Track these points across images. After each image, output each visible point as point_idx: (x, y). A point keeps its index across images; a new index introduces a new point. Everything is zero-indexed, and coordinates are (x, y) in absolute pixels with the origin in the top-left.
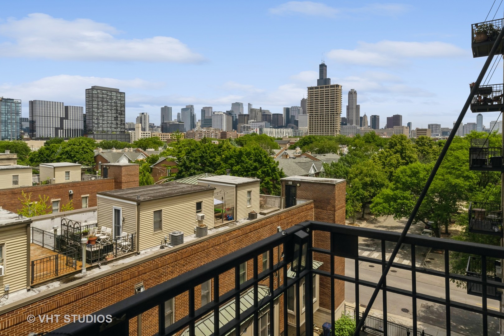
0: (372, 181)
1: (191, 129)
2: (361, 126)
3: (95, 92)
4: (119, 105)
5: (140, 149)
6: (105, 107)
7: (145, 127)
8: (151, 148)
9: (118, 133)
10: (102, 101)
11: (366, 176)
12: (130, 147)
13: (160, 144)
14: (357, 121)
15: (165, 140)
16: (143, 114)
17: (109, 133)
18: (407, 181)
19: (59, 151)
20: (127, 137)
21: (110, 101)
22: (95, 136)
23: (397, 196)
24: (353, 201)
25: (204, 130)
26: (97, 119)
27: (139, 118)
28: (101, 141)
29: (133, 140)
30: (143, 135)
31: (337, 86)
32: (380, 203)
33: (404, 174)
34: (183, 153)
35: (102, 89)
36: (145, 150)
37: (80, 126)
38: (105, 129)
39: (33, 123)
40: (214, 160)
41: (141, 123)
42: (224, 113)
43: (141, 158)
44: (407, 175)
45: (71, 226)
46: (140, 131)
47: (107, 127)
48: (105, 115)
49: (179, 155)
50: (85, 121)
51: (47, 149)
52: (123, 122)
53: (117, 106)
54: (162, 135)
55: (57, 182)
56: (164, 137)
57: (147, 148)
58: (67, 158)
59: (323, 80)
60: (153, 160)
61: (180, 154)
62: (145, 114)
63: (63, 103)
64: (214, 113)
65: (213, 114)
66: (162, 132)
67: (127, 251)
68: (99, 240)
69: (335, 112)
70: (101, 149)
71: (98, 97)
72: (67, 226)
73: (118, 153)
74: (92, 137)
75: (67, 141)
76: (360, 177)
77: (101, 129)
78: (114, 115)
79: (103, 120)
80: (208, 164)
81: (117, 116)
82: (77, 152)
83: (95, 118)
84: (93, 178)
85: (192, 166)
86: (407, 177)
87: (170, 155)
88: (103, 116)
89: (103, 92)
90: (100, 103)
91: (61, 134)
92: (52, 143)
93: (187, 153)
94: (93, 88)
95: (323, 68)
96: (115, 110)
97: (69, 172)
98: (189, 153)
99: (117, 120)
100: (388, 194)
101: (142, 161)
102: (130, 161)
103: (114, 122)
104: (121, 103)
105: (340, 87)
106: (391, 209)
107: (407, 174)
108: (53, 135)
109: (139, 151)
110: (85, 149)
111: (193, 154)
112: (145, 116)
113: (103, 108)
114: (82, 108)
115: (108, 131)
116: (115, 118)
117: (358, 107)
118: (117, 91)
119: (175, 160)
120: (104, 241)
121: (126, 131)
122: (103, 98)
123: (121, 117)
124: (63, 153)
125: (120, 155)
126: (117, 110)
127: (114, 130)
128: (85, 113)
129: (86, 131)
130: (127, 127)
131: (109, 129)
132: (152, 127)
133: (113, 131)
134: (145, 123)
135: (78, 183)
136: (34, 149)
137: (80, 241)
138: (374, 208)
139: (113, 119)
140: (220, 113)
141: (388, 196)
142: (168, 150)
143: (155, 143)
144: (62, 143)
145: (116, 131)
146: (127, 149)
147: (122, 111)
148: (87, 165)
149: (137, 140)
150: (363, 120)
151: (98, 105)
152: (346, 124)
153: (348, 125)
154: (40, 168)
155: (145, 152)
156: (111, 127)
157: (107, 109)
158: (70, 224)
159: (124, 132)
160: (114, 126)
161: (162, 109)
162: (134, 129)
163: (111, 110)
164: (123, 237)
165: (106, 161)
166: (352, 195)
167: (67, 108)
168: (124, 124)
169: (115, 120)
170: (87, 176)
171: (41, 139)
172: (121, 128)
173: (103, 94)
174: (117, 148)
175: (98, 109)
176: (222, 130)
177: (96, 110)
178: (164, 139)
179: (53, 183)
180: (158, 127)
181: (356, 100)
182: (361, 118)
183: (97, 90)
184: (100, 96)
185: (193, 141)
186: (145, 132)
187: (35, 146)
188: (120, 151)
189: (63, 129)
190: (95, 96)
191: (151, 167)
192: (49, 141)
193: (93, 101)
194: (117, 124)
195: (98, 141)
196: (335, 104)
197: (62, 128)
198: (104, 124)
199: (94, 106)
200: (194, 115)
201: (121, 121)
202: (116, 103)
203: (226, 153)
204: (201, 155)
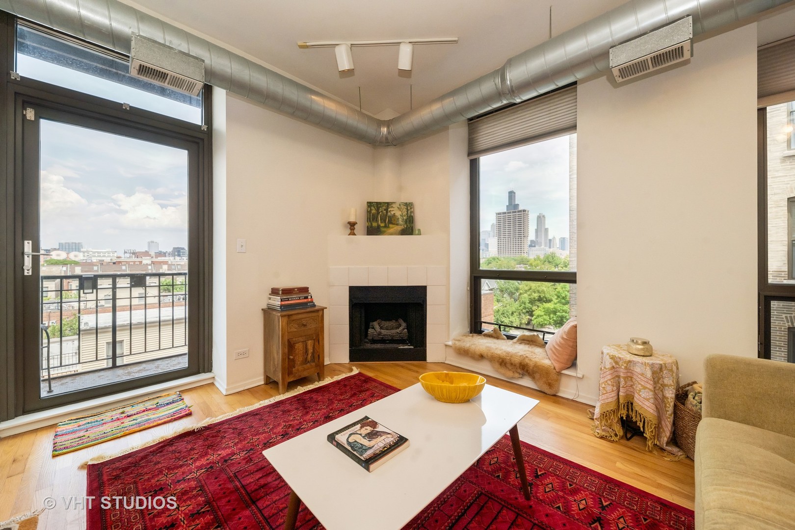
0: (540, 296)
2: (550, 247)
11: (535, 292)
14: (545, 243)
18: (566, 296)
23: (557, 310)
24: (520, 314)
31: (524, 211)
32: (541, 316)
33: (564, 289)
44: (567, 291)
59: (513, 206)
69: (522, 235)
76: (529, 293)
86: (566, 292)
95: (512, 195)
100: (549, 308)
105: (527, 212)
106: (551, 321)
107: (567, 289)
117: (546, 230)
138: (535, 320)
141: (548, 309)
150: (552, 242)
152: (535, 246)
153: (537, 247)
166: (519, 308)
181: (544, 223)
182: (550, 240)
196: (522, 229)
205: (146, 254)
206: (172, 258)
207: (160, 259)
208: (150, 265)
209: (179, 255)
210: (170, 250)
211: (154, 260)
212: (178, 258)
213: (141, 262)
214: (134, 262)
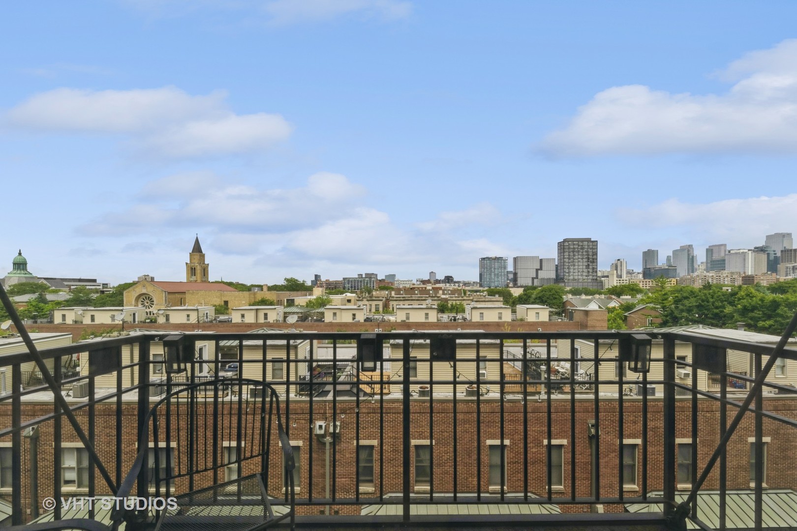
1: (689, 274)
3: (566, 244)
4: (591, 254)
5: (613, 297)
6: (576, 257)
7: (621, 274)
8: (627, 295)
9: (590, 281)
10: (573, 252)
12: (602, 294)
13: (639, 291)
15: (648, 288)
16: (619, 260)
17: (581, 281)
19: (534, 296)
20: (599, 284)
21: (582, 251)
22: (567, 284)
25: (711, 275)
26: (568, 268)
27: (614, 265)
28: (571, 288)
29: (607, 287)
30: (618, 282)
34: (670, 301)
35: (573, 240)
36: (619, 297)
37: (553, 275)
38: (576, 277)
39: (515, 274)
40: (722, 312)
41: (616, 269)
42: (749, 250)
43: (612, 305)
45: (533, 354)
46: (615, 278)
47: (578, 275)
48: (576, 264)
49: (663, 303)
50: (557, 271)
51: (525, 295)
52: (595, 270)
53: (588, 255)
54: (643, 282)
55: (528, 321)
56: (646, 284)
57: (622, 296)
58: (540, 302)
60: (628, 308)
61: (665, 302)
62: (622, 260)
63: (538, 257)
64: (729, 252)
65: (727, 253)
66: (644, 279)
67: (584, 388)
68: (559, 372)
70: (570, 295)
71: (569, 248)
72: (531, 354)
73: (587, 299)
74: (563, 285)
75: (540, 288)
77: (571, 277)
78: (586, 264)
79: (574, 269)
80: (710, 316)
81: (588, 264)
82: (548, 298)
83: (566, 267)
84: (560, 320)
85: (684, 317)
87: (650, 303)
88: (574, 265)
89: (574, 242)
90: (571, 254)
91: (536, 283)
92: (528, 290)
93: (675, 301)
94: (565, 241)
96: (586, 258)
97: (538, 313)
98: (680, 300)
99: (589, 268)
101: (614, 308)
102: (600, 307)
103: (585, 270)
104: (592, 252)
108: (530, 284)
109: (611, 298)
110: (554, 296)
111: (686, 302)
112: (621, 262)
113: (574, 258)
114: (555, 259)
115: (578, 279)
116: (586, 266)
118: (589, 240)
119: (658, 308)
120: (563, 375)
121: (598, 278)
122: (574, 248)
123: (592, 265)
124: (536, 298)
125: (589, 301)
126: (588, 258)
127: (584, 277)
128: (557, 264)
129: (559, 279)
130: (599, 274)
131: (580, 277)
132: (631, 274)
133: (584, 279)
134: (621, 270)
135: (545, 322)
136: (516, 295)
137: (540, 368)
139: (584, 267)
140: (741, 251)
142: (648, 298)
143: (633, 289)
144: (537, 290)
145: (588, 279)
146: (597, 296)
147: (594, 259)
148: (556, 309)
149: (610, 287)
151: (569, 255)
154: (517, 309)
155: (619, 300)
156: (582, 275)
157: (578, 258)
158: (533, 352)
159: (596, 279)
160: (585, 274)
161: (645, 253)
162: (607, 277)
163: (582, 259)
164: (581, 374)
165: (574, 306)
167: (541, 260)
168: (596, 272)
169: (586, 268)
170: (555, 317)
171: (521, 287)
172: (593, 276)
173: (574, 245)
174: (586, 294)
175: (569, 259)
176: (744, 273)
177: (567, 260)
178: (646, 287)
179: (526, 321)
180: (638, 273)
183: (569, 241)
184: (572, 247)
185: (689, 288)
186: (621, 279)
187: (517, 292)
188: (590, 297)
189: (538, 279)
190: (566, 247)
191: (625, 314)
192: (526, 288)
193: (564, 252)
194: (588, 272)
195: (568, 289)
197: (537, 277)
198: (575, 272)
199: (565, 256)
200: (693, 257)
201: (593, 268)
202: (587, 252)
203: (744, 302)
204: (698, 304)
205: (428, 282)
206: (444, 285)
207: (438, 285)
208: (431, 290)
209: (448, 282)
210: (443, 278)
211: (434, 286)
212: (448, 285)
213: (426, 288)
214: (422, 288)
